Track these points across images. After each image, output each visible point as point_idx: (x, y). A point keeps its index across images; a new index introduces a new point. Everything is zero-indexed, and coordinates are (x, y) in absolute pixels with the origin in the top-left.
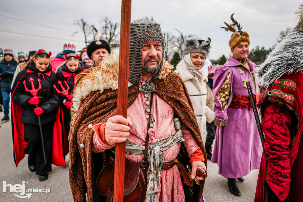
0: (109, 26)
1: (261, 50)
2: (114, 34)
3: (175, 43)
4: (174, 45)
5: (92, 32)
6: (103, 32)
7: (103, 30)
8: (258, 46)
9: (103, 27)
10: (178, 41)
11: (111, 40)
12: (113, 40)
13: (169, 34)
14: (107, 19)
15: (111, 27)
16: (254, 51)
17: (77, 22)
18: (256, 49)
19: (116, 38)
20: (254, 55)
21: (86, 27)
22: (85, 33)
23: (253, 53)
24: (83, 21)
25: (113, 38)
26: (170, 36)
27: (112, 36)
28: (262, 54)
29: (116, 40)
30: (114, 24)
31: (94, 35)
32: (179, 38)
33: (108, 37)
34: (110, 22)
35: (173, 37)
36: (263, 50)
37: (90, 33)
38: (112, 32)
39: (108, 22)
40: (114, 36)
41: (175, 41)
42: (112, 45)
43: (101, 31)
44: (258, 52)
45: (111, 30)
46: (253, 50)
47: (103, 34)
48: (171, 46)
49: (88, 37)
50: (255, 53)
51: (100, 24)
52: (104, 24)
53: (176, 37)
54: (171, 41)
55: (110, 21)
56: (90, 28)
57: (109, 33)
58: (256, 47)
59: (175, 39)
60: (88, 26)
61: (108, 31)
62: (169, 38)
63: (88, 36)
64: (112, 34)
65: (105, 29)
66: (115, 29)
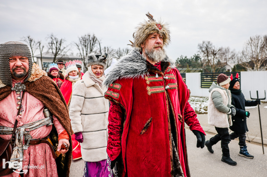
0: (55, 42)
1: (184, 59)
2: (60, 49)
3: (114, 55)
4: (114, 57)
5: (39, 48)
6: (49, 47)
7: (50, 45)
8: (182, 56)
9: (49, 43)
10: (117, 53)
11: (57, 54)
12: (59, 54)
13: (109, 48)
14: (52, 36)
15: (57, 43)
16: (179, 60)
17: (23, 39)
18: (181, 58)
19: (61, 52)
20: (179, 63)
21: (32, 43)
22: (32, 48)
23: (178, 61)
24: (30, 38)
25: (59, 53)
26: (110, 50)
27: (58, 50)
28: (185, 62)
29: (61, 54)
30: (59, 40)
31: (41, 50)
32: (118, 51)
33: (54, 51)
34: (56, 39)
35: (113, 50)
36: (186, 59)
37: (37, 49)
38: (57, 47)
39: (53, 38)
40: (60, 51)
41: (114, 54)
42: (58, 58)
43: (47, 46)
44: (182, 60)
45: (57, 45)
46: (178, 58)
47: (49, 49)
48: (112, 58)
49: (34, 52)
50: (180, 61)
51: (47, 40)
52: (50, 40)
53: (115, 50)
54: (111, 54)
55: (55, 37)
56: (36, 44)
57: (55, 48)
58: (180, 56)
59: (114, 52)
60: (35, 42)
61: (54, 47)
62: (109, 51)
63: (35, 50)
64: (58, 49)
65: (51, 44)
66: (60, 44)
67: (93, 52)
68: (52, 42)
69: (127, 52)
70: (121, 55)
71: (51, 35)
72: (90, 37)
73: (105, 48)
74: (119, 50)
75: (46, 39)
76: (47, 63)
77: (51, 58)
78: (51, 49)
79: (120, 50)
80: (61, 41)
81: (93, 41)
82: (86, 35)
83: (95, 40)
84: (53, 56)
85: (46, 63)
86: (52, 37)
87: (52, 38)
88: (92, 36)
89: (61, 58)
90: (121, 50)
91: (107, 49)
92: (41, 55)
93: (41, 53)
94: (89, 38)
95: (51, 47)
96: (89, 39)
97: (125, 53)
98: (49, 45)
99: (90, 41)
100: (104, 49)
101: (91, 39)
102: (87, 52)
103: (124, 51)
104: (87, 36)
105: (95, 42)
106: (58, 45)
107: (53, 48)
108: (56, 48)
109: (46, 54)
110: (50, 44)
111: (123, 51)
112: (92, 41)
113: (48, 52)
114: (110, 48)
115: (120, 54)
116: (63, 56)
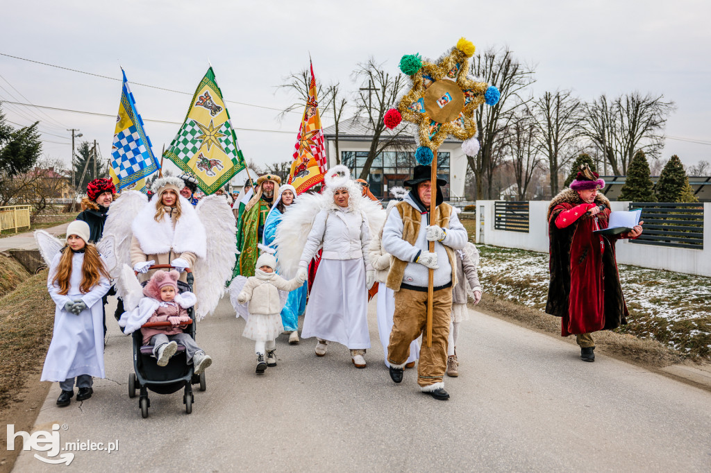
67: (503, 114)
68: (370, 86)
69: (631, 113)
70: (606, 123)
71: (367, 63)
72: (494, 63)
73: (548, 99)
74: (601, 106)
75: (354, 76)
76: (353, 153)
77: (365, 136)
78: (366, 110)
79: (605, 106)
80: (397, 82)
81: (505, 74)
82: (479, 58)
83: (510, 72)
84: (372, 133)
85: (351, 152)
86: (372, 70)
87: (370, 73)
88: (499, 59)
89: (397, 136)
90: (609, 105)
91: (556, 100)
92: (337, 131)
93: (337, 123)
94: (491, 65)
95: (368, 101)
96: (488, 70)
97: (625, 114)
98: (360, 97)
99: (494, 74)
100: (544, 101)
101: (495, 68)
102: (481, 116)
103: (620, 106)
104: (483, 59)
105: (511, 78)
106: (388, 95)
107: (372, 106)
108: (382, 105)
109: (350, 127)
110: (362, 92)
111: (615, 109)
112: (501, 76)
113: (356, 120)
114: (568, 98)
115: (603, 122)
116: (401, 131)
